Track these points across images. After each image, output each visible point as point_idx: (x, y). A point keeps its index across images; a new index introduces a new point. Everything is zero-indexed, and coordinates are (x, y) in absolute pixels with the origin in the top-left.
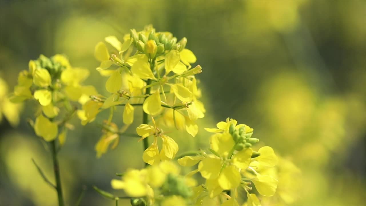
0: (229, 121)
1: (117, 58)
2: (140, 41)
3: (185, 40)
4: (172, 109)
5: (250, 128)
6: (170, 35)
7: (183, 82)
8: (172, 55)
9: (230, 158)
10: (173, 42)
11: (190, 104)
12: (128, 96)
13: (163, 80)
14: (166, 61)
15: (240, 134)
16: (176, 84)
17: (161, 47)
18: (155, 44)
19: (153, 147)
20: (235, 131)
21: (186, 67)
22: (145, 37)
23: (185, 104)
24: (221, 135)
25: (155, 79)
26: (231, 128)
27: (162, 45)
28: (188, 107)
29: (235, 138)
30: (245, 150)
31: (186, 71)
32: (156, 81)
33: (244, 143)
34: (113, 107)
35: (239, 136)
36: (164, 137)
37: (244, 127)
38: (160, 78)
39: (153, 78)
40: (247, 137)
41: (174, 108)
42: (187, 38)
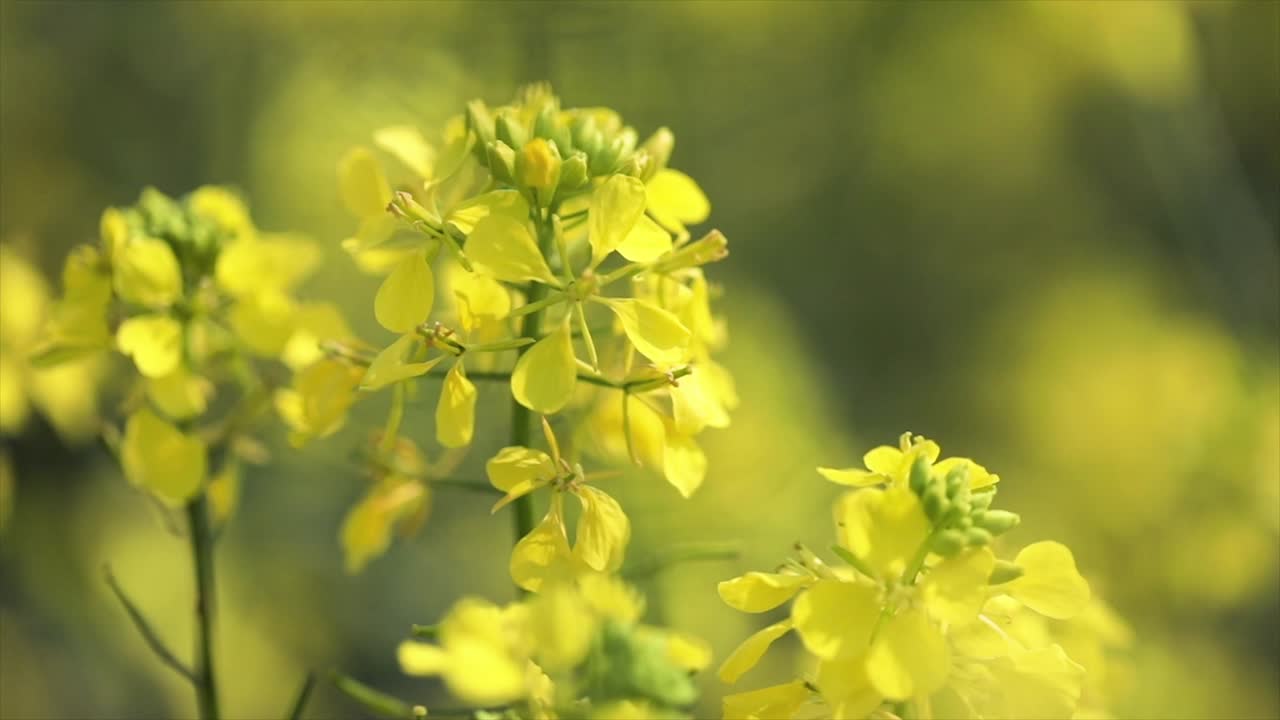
0: (909, 444)
1: (415, 207)
2: (500, 142)
3: (664, 139)
4: (621, 393)
5: (986, 474)
6: (612, 120)
7: (660, 292)
8: (615, 193)
9: (913, 582)
10: (622, 145)
11: (685, 372)
12: (453, 344)
13: (584, 285)
14: (592, 214)
15: (950, 495)
16: (630, 301)
17: (576, 164)
18: (553, 154)
19: (548, 529)
20: (934, 481)
21: (668, 238)
22: (518, 130)
23: (666, 372)
24: (878, 494)
25: (555, 281)
26: (916, 473)
27: (581, 159)
28: (676, 385)
29: (930, 507)
30: (969, 555)
31: (668, 252)
32: (558, 289)
33: (962, 528)
34: (404, 383)
35: (945, 502)
36: (585, 495)
37: (966, 467)
38: (573, 279)
39: (547, 277)
40: (974, 506)
41: (628, 387)
42: (674, 130)
